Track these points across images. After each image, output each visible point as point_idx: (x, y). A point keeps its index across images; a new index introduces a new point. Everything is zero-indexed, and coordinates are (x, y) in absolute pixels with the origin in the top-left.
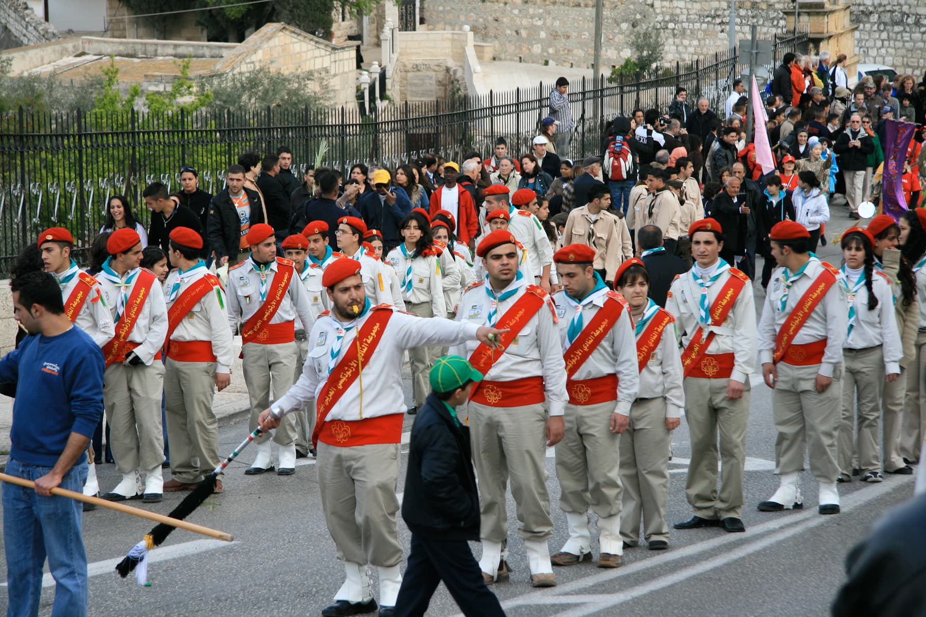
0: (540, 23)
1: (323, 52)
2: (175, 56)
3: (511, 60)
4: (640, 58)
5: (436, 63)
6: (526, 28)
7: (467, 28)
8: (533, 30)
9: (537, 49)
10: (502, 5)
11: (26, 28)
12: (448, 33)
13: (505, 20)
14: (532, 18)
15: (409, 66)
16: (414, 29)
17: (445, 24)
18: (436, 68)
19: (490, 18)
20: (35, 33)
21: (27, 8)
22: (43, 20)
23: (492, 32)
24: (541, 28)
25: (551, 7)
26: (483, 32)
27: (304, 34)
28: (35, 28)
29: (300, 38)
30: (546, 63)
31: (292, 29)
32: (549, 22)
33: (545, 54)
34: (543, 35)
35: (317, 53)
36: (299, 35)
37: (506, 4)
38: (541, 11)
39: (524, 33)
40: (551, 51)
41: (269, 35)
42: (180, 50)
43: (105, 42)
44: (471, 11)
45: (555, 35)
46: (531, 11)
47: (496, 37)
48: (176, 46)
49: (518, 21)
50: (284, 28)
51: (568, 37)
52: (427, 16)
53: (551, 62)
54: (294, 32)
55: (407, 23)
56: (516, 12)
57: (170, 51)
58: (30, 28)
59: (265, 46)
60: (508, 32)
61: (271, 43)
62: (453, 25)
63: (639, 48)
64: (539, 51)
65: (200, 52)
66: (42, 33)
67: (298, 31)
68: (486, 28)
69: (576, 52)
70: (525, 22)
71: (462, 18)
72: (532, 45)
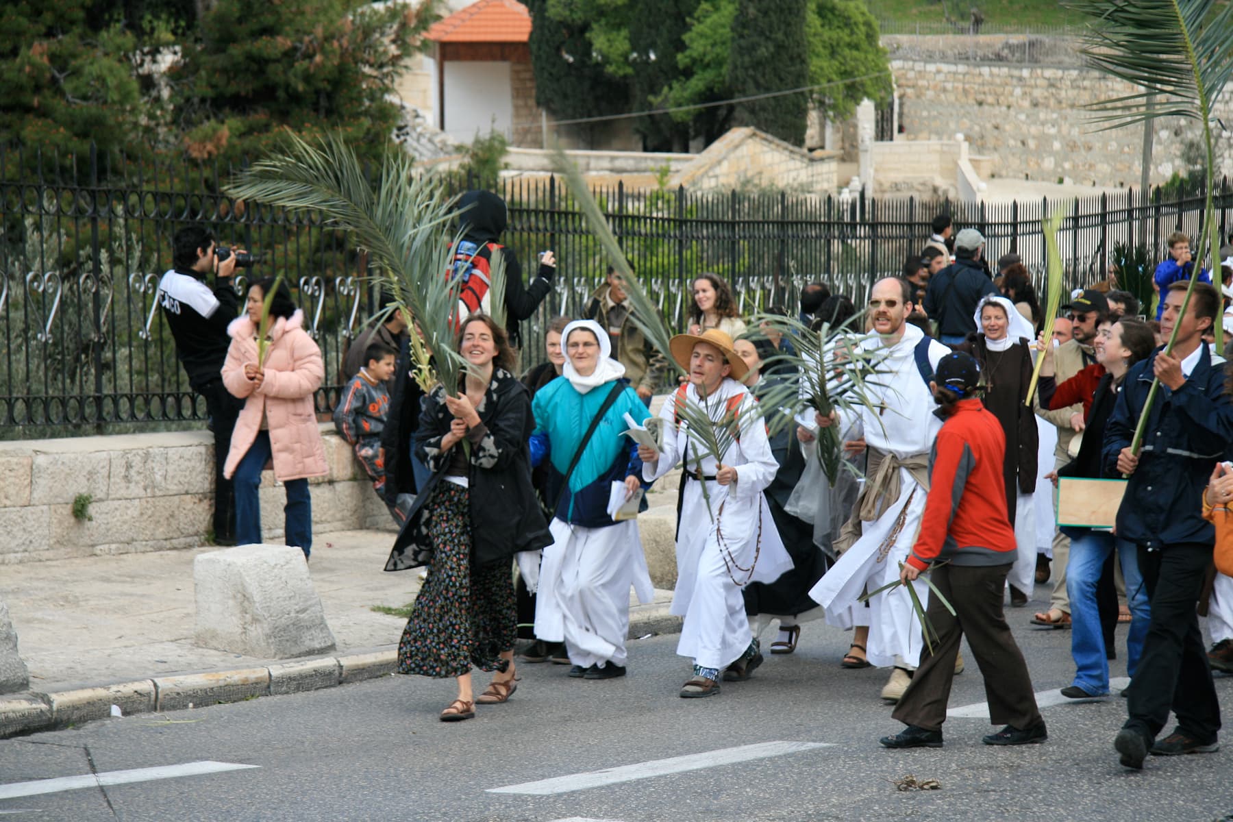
0: (1053, 131)
1: (798, 164)
2: (612, 170)
3: (1015, 177)
4: (1191, 174)
5: (921, 181)
6: (1034, 137)
7: (960, 136)
8: (1044, 140)
9: (1049, 163)
10: (1004, 109)
11: (418, 140)
12: (934, 143)
13: (1007, 127)
14: (1043, 124)
15: (886, 186)
16: (891, 139)
17: (930, 133)
18: (921, 188)
19: (989, 126)
20: (430, 146)
21: (417, 116)
22: (438, 129)
23: (991, 143)
24: (1055, 137)
25: (1069, 111)
26: (979, 142)
27: (777, 141)
28: (430, 141)
29: (773, 146)
30: (1061, 181)
31: (764, 135)
32: (1065, 129)
33: (1060, 170)
34: (1057, 145)
35: (792, 164)
36: (771, 142)
37: (1009, 107)
38: (1055, 116)
39: (1032, 144)
40: (1067, 165)
41: (736, 142)
42: (618, 164)
43: (526, 154)
44: (964, 116)
45: (1072, 146)
46: (1042, 116)
47: (995, 149)
48: (613, 159)
49: (1024, 128)
50: (754, 135)
51: (1090, 149)
52: (906, 123)
53: (1067, 180)
54: (765, 139)
55: (883, 132)
56: (1022, 117)
57: (606, 164)
58: (423, 141)
59: (732, 156)
60: (1012, 142)
61: (739, 152)
62: (939, 134)
63: (1190, 160)
64: (1052, 166)
65: (643, 165)
66: (439, 145)
67: (770, 137)
68: (982, 137)
69: (1099, 166)
70: (1034, 130)
71: (952, 126)
72: (1043, 159)
